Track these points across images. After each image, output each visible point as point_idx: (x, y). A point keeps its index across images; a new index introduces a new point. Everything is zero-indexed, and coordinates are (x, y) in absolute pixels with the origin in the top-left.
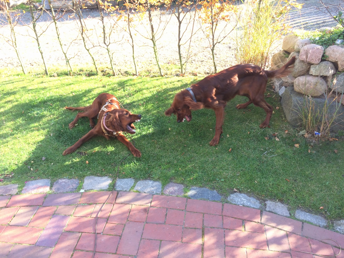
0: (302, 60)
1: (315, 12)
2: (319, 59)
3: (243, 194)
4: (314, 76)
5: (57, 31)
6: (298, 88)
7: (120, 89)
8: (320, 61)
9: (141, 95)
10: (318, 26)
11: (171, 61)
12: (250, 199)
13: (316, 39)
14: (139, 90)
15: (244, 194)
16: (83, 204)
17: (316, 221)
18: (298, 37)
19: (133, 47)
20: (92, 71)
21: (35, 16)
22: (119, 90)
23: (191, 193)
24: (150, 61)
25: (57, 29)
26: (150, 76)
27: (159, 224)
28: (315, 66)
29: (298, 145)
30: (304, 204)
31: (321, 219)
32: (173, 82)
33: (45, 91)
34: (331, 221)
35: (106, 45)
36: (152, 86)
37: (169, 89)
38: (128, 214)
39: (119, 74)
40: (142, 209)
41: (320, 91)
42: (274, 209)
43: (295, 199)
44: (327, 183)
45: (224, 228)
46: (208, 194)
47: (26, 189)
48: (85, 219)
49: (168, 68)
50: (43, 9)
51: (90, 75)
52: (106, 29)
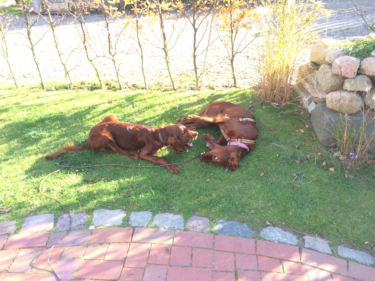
0: (336, 73)
1: (337, 17)
2: (355, 73)
3: (277, 228)
4: (349, 91)
5: (55, 39)
6: (331, 104)
7: (129, 105)
8: (356, 74)
9: (153, 112)
10: (342, 32)
11: (183, 72)
12: (285, 234)
13: (349, 50)
14: (150, 106)
16: (94, 243)
17: (362, 258)
18: (328, 48)
19: (142, 57)
20: (95, 84)
21: (29, 22)
22: (127, 106)
23: (217, 227)
24: (160, 72)
25: (55, 37)
26: (161, 90)
27: (184, 267)
28: (350, 80)
29: (333, 169)
30: (346, 239)
31: (367, 257)
32: (188, 97)
33: (42, 108)
35: (111, 55)
36: (165, 102)
37: (185, 105)
38: (148, 256)
39: (126, 88)
40: (163, 248)
41: (356, 109)
42: (314, 245)
43: (337, 233)
44: (370, 213)
45: (260, 270)
46: (238, 229)
47: (25, 227)
48: (97, 262)
49: (181, 81)
50: (39, 14)
51: (93, 88)
52: (111, 37)
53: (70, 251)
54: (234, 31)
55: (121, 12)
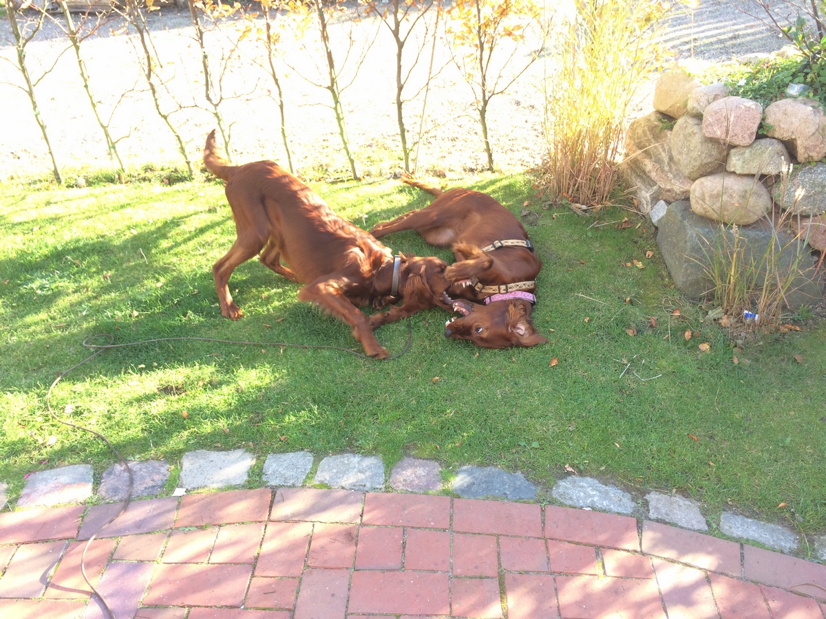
0: (711, 136)
1: (710, 12)
2: (752, 134)
3: (589, 479)
4: (740, 175)
5: (81, 69)
6: (702, 205)
8: (754, 138)
10: (723, 45)
11: (376, 140)
12: (606, 490)
13: (739, 84)
15: (591, 477)
16: (186, 527)
17: (772, 538)
18: (693, 79)
19: (281, 107)
20: (176, 171)
21: (21, 30)
23: (458, 481)
24: (324, 140)
25: (83, 65)
26: (327, 180)
27: (387, 570)
28: (742, 150)
29: (708, 347)
30: (738, 498)
31: (783, 534)
32: (388, 195)
33: (59, 227)
34: (807, 535)
35: (213, 104)
37: (380, 213)
38: (306, 550)
40: (339, 533)
41: (754, 213)
42: (669, 513)
43: (717, 484)
44: (788, 440)
45: (553, 571)
46: (504, 484)
47: (28, 495)
48: (193, 569)
49: (372, 159)
50: (43, 13)
51: (172, 179)
52: (210, 62)
53: (133, 546)
54: (486, 46)
55: (232, 6)
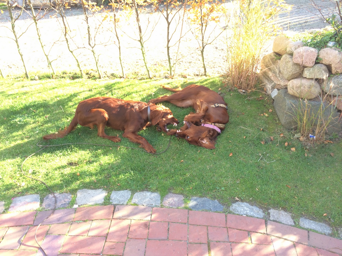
1: (296, 12)
2: (313, 62)
3: (245, 203)
4: (308, 79)
5: (38, 32)
6: (292, 91)
7: (108, 93)
8: (314, 63)
10: (301, 25)
11: (158, 62)
12: (252, 208)
13: (308, 41)
14: (128, 93)
16: (78, 221)
17: (321, 229)
18: (289, 39)
19: (120, 48)
20: (76, 74)
21: (13, 16)
22: (106, 94)
23: (191, 203)
24: (137, 62)
25: (38, 30)
26: (138, 79)
27: (162, 240)
28: (309, 68)
29: (295, 149)
30: (307, 212)
31: (325, 227)
33: (27, 96)
34: (335, 228)
35: (91, 47)
36: (142, 90)
38: (128, 231)
39: (105, 77)
40: (142, 224)
41: (314, 94)
42: (278, 218)
43: (298, 206)
44: (328, 188)
45: (230, 241)
46: (210, 204)
47: (13, 207)
48: (81, 238)
49: (156, 70)
50: (22, 9)
51: (74, 77)
52: (90, 30)
53: (56, 229)
54: (204, 25)
55: (100, 7)
